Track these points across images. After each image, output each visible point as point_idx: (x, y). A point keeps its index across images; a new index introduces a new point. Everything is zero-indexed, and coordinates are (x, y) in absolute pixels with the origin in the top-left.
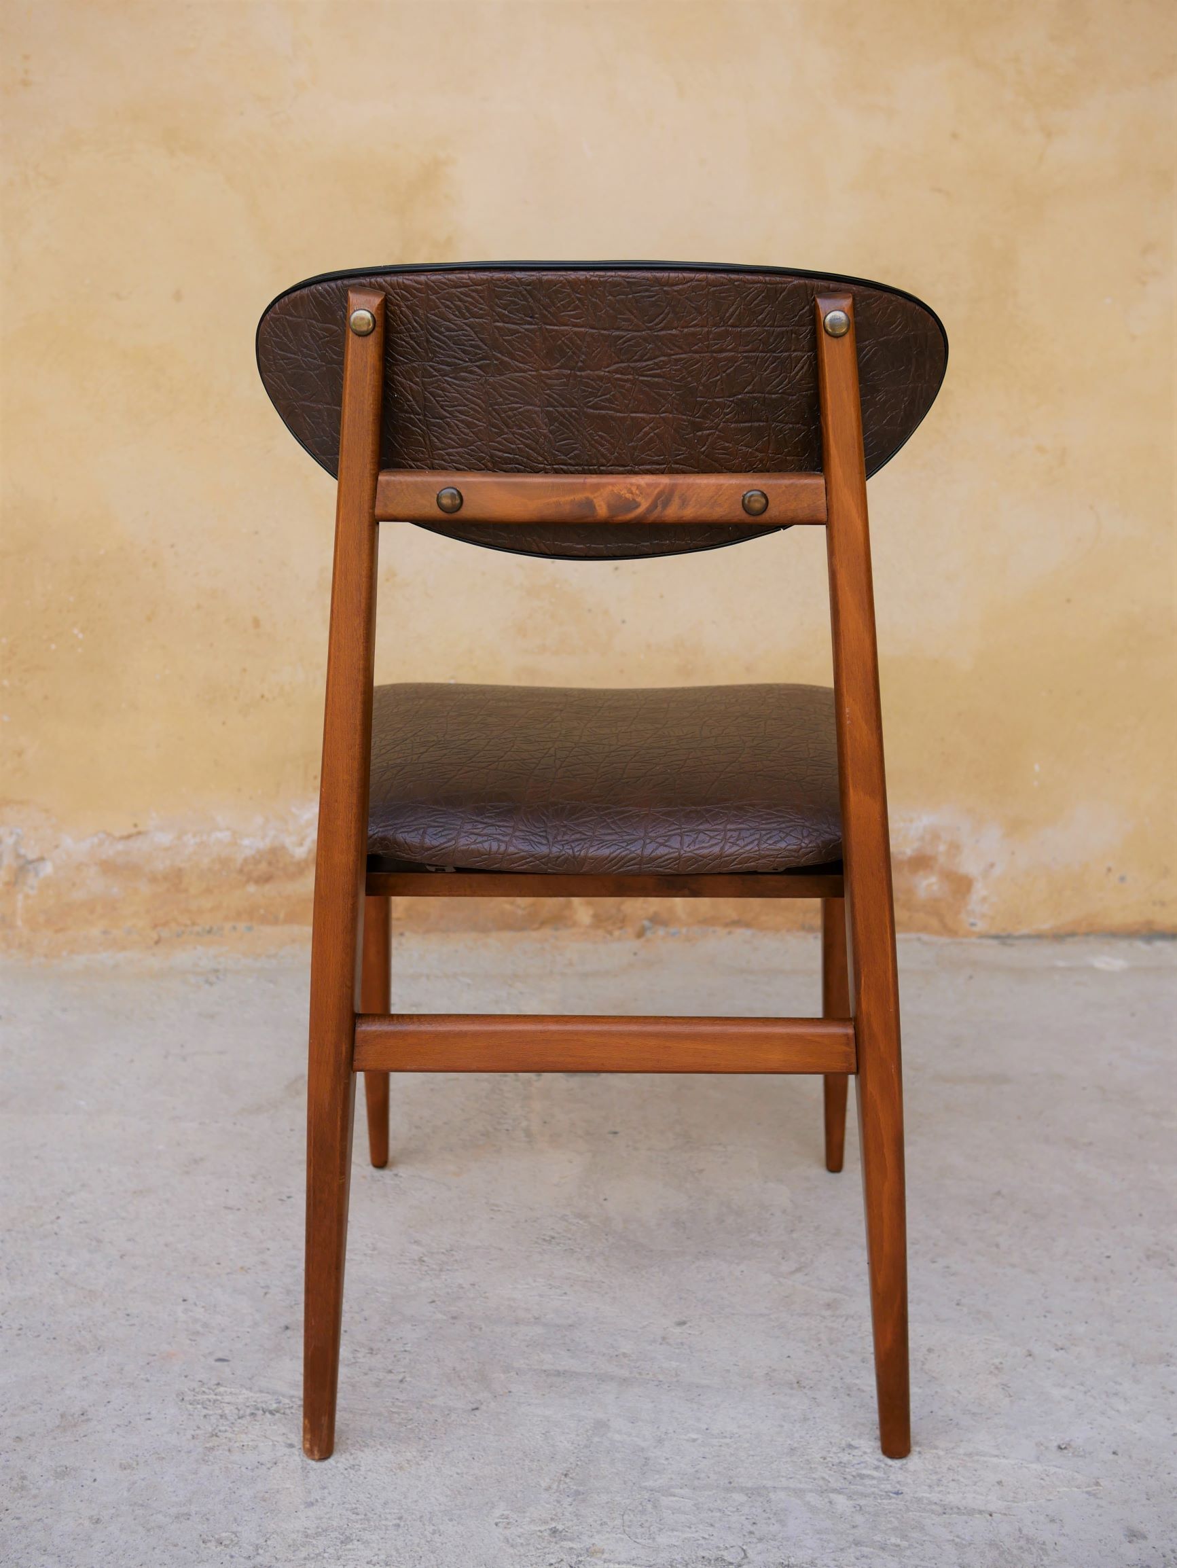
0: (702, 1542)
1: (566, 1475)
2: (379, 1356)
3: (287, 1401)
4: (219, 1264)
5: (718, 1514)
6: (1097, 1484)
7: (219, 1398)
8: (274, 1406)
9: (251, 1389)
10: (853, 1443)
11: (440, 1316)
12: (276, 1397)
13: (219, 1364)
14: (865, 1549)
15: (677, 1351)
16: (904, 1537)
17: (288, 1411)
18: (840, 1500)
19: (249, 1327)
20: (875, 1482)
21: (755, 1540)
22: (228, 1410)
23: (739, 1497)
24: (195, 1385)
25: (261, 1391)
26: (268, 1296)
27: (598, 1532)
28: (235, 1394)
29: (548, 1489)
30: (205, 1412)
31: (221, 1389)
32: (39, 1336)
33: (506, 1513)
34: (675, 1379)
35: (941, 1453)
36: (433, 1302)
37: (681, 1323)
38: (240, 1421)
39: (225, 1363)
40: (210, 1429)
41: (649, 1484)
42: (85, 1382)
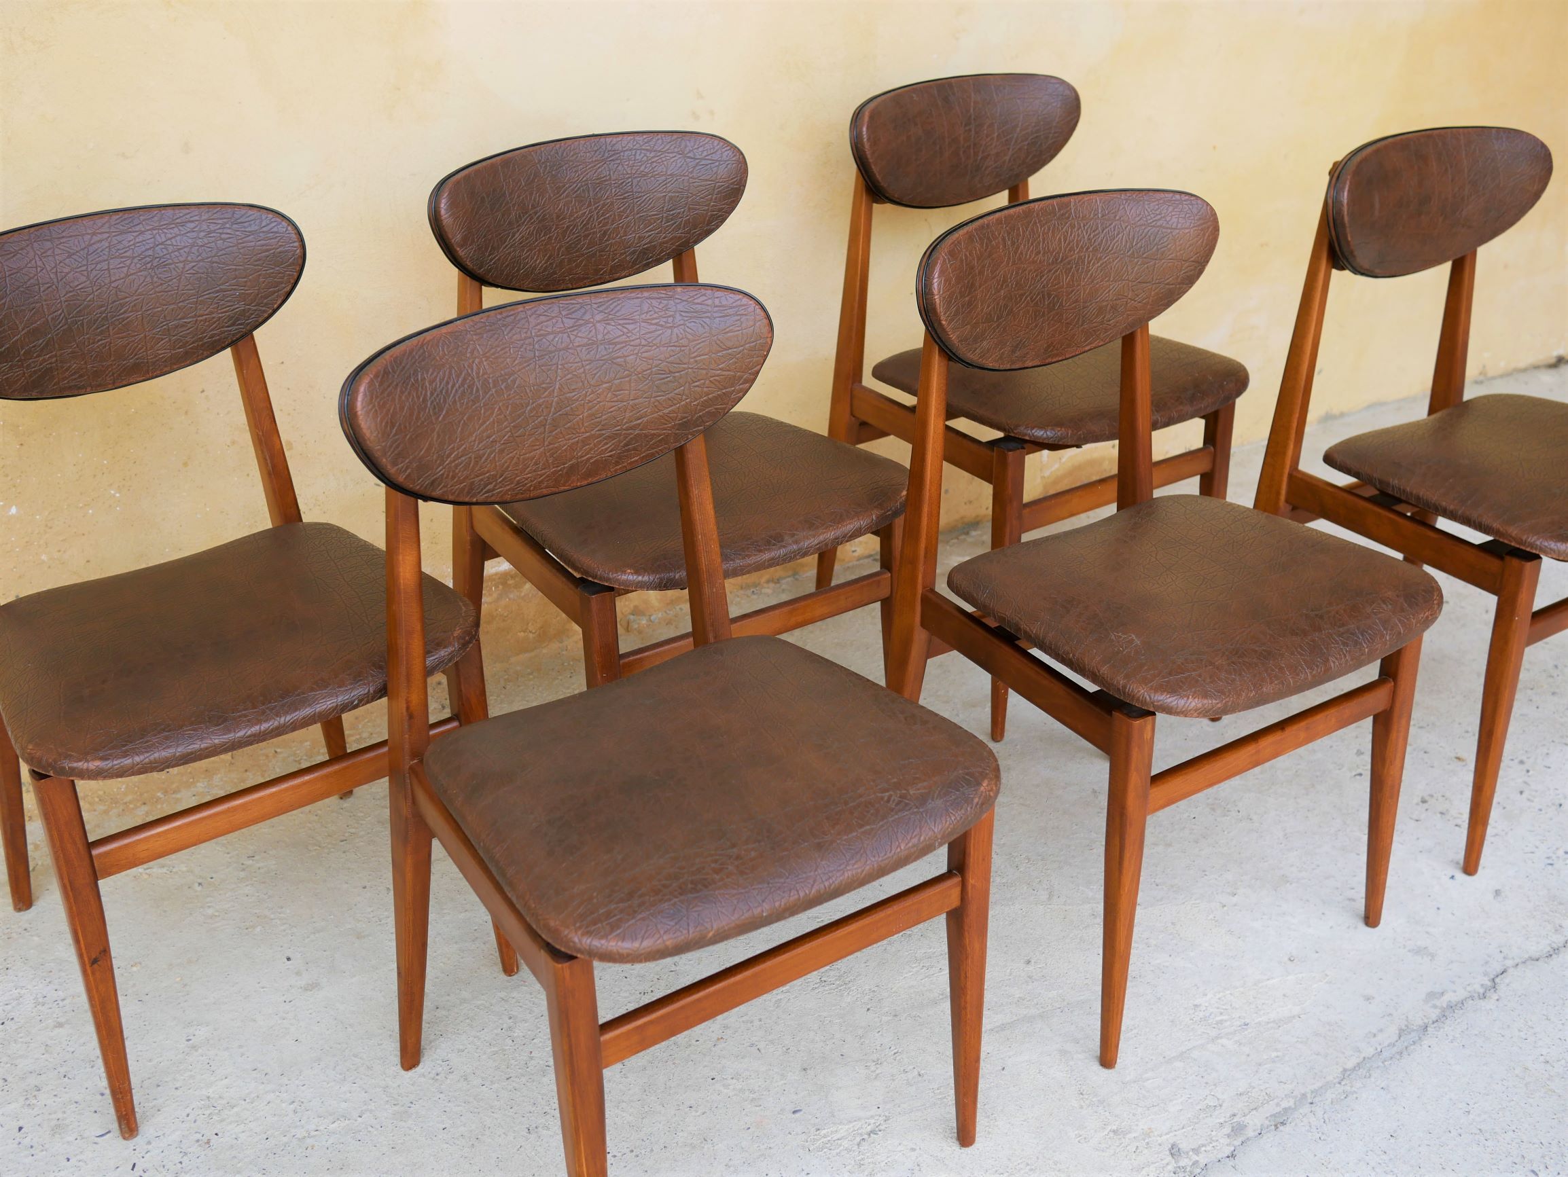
0: (1190, 1101)
1: (1082, 1094)
2: (885, 1063)
3: (873, 1121)
4: (698, 1041)
5: (1180, 1080)
6: (1327, 975)
7: (829, 1138)
8: (869, 1128)
9: (841, 1123)
10: (1195, 1003)
11: (885, 1019)
12: (863, 1122)
13: (797, 1115)
14: (1266, 1066)
15: (1046, 983)
16: (1276, 1050)
17: (882, 1127)
18: (1224, 1041)
19: (781, 1080)
20: (1228, 1023)
21: (1213, 1087)
22: (845, 1143)
23: (1178, 1064)
24: (804, 1137)
25: (850, 1122)
26: (763, 1051)
27: (1138, 1120)
28: (836, 1131)
29: (1081, 1107)
30: (834, 1152)
31: (823, 1132)
32: (652, 1150)
33: (1076, 1132)
34: (1065, 1003)
35: (1242, 989)
36: (868, 1009)
37: (1028, 962)
38: (862, 1148)
39: (802, 1113)
40: (853, 1162)
41: (1128, 1079)
42: (732, 1169)
